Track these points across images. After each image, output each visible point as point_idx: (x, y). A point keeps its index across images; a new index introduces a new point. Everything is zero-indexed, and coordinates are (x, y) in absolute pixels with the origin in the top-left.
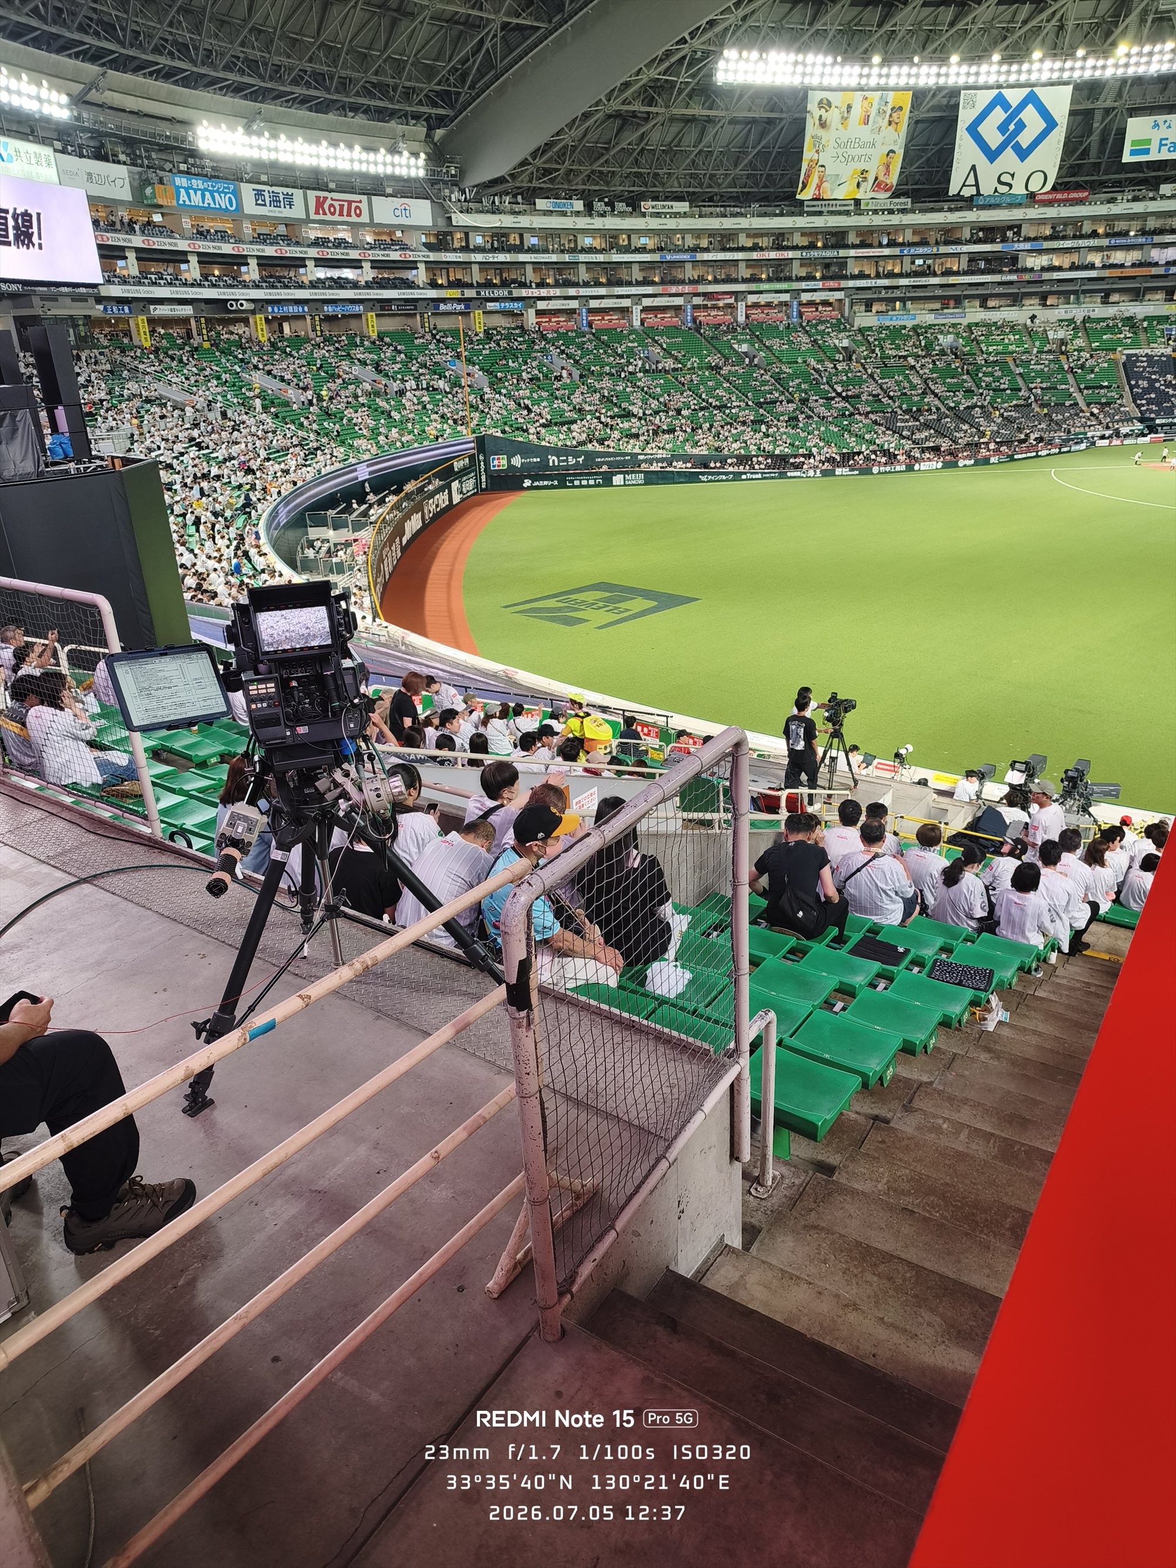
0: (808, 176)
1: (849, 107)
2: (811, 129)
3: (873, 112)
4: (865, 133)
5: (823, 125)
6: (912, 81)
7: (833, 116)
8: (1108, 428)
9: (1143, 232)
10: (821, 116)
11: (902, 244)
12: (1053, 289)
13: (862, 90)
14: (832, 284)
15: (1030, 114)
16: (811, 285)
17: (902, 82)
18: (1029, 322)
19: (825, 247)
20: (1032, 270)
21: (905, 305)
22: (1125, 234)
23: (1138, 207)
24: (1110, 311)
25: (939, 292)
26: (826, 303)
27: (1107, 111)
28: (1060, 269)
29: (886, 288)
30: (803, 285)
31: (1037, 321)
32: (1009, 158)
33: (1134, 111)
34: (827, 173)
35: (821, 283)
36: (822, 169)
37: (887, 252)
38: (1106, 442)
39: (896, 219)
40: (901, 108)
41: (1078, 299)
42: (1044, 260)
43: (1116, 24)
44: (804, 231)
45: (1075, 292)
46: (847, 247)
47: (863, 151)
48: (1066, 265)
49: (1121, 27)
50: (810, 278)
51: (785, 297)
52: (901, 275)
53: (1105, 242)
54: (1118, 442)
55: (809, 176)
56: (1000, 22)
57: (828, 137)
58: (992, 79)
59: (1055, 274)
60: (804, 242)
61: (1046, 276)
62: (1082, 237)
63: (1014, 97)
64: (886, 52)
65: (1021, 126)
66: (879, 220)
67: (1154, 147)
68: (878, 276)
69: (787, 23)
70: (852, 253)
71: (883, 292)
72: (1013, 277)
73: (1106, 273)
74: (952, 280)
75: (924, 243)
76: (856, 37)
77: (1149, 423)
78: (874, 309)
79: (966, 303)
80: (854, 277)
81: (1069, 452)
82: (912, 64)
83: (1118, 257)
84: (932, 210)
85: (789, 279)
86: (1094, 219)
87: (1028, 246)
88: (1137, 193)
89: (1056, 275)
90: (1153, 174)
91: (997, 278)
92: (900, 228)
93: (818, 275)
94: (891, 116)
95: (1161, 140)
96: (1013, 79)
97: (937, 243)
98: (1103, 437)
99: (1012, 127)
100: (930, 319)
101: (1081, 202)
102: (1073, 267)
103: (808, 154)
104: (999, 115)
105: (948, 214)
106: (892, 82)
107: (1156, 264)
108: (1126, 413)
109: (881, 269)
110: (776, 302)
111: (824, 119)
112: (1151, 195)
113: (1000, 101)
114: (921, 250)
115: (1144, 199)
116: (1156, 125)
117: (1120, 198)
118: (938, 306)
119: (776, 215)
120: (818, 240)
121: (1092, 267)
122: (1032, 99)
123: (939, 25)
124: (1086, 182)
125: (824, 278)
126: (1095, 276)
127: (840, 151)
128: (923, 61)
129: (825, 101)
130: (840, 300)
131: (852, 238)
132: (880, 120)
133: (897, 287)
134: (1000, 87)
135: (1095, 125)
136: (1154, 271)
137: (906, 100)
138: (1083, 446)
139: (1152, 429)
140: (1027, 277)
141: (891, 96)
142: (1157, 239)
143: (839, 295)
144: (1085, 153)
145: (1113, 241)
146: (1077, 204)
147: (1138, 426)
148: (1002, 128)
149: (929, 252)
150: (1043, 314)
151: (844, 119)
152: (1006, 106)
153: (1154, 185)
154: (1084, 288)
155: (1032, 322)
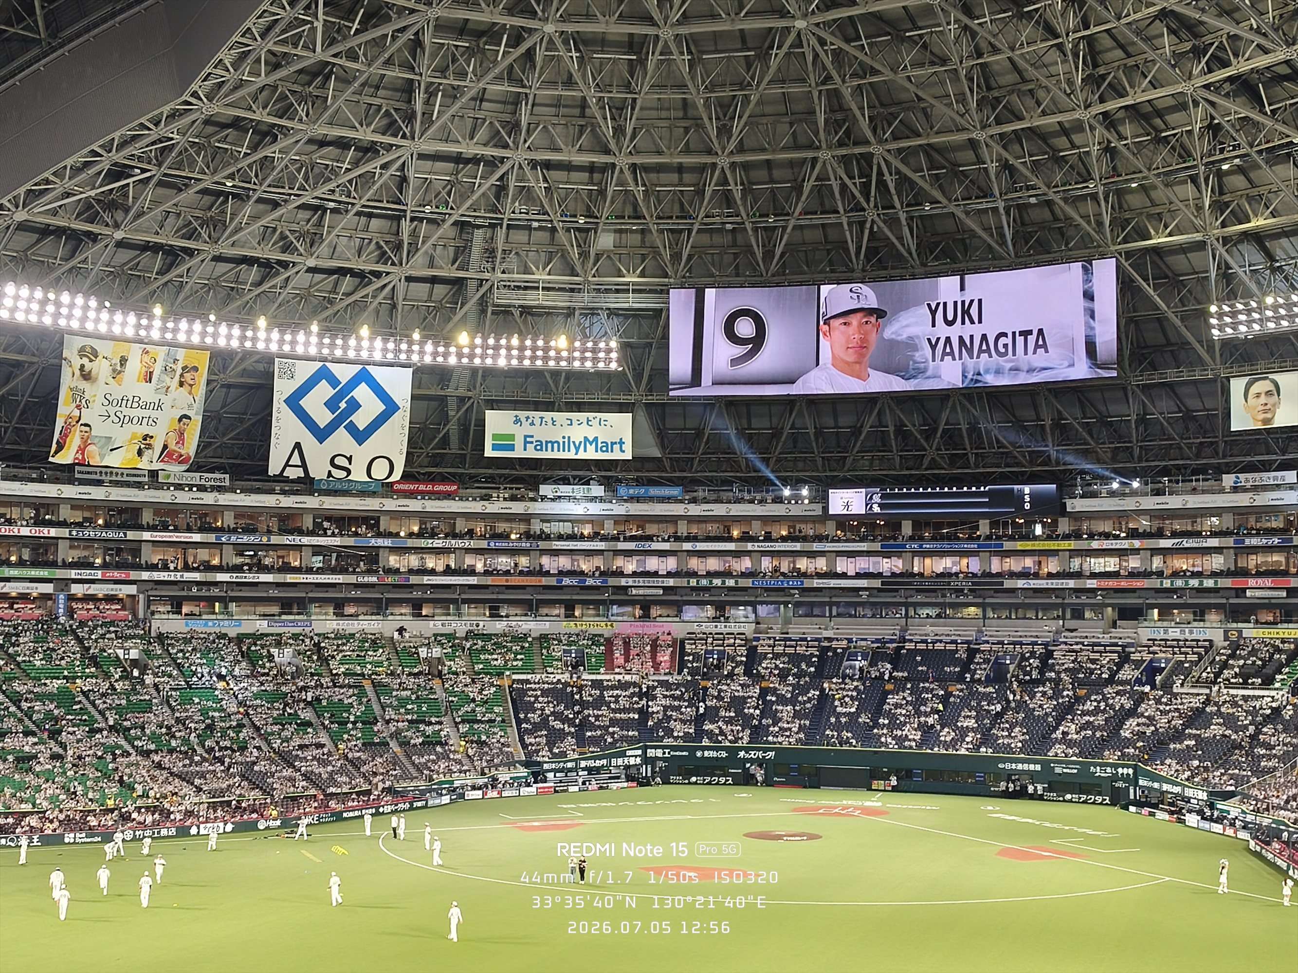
0: (64, 435)
1: (123, 361)
2: (68, 380)
3: (157, 370)
4: (147, 393)
5: (86, 376)
6: (209, 340)
7: (101, 368)
8: (483, 774)
9: (528, 535)
10: (82, 366)
11: (221, 530)
12: (425, 596)
13: (141, 342)
14: (116, 574)
15: (362, 392)
16: (86, 574)
17: (196, 339)
18: (396, 635)
19: (107, 526)
20: (397, 571)
21: (226, 607)
22: (506, 536)
23: (517, 508)
24: (499, 626)
25: (274, 593)
26: (110, 599)
27: (462, 400)
28: (433, 572)
29: (198, 583)
30: (73, 574)
31: (407, 635)
32: (341, 440)
33: (494, 404)
34: (93, 433)
35: (100, 572)
36: (87, 429)
37: (197, 537)
38: (478, 794)
39: (209, 498)
40: (196, 369)
41: (458, 609)
42: (414, 561)
43: (453, 310)
44: (74, 503)
45: (454, 601)
46: (141, 528)
47: (146, 413)
48: (440, 568)
49: (460, 314)
50: (87, 565)
51: (48, 588)
52: (220, 569)
53: (483, 544)
54: (495, 794)
55: (66, 436)
56: (320, 291)
57: (94, 392)
58: (313, 351)
59: (426, 578)
60: (77, 516)
61: (414, 580)
62: (455, 536)
63: (344, 373)
64: (172, 305)
65: (354, 406)
66: (183, 497)
67: (519, 443)
68: (187, 568)
69: (33, 254)
70: (147, 536)
71: (195, 589)
72: (373, 579)
73: (489, 581)
74: (290, 578)
75: (249, 530)
76: (133, 284)
77: (536, 769)
78: (185, 609)
79: (313, 608)
80: (153, 567)
81: (426, 807)
82: (206, 322)
83: (504, 562)
84: (259, 491)
85: (53, 565)
86: (468, 516)
87: (388, 542)
88: (515, 492)
89: (426, 580)
90: (528, 472)
91: (351, 579)
92: (218, 510)
93: (98, 561)
94: (182, 375)
95: (526, 437)
96: (338, 353)
97: (269, 532)
98: (474, 788)
99: (343, 405)
100: (262, 626)
101: (448, 496)
102: (448, 571)
103: (65, 409)
104: (324, 391)
105: (281, 497)
106: (182, 338)
107: (547, 574)
108: (510, 755)
109: (190, 560)
110: (35, 595)
111: (87, 369)
112: (531, 495)
113: (323, 374)
114: (245, 539)
115: (522, 499)
116: (517, 421)
117: (495, 495)
118: (275, 610)
119: (33, 480)
120: (97, 516)
121: (471, 572)
122: (363, 377)
123: (241, 283)
124: (454, 475)
125: (105, 566)
126: (475, 583)
127: (112, 410)
128: (220, 319)
129: (88, 349)
130: (132, 597)
131: (147, 517)
132: (168, 379)
133: (216, 584)
134: (325, 360)
135: (451, 413)
136: (545, 581)
137: (203, 362)
138: (446, 799)
139: (538, 776)
140: (390, 580)
141: (181, 354)
142: (543, 545)
143: (132, 590)
144: (445, 442)
145: (492, 544)
146: (445, 498)
147: (522, 772)
148: (331, 404)
149: (257, 541)
150: (415, 627)
151: (116, 374)
152: (333, 381)
153: (534, 484)
154: (464, 596)
155: (400, 634)
